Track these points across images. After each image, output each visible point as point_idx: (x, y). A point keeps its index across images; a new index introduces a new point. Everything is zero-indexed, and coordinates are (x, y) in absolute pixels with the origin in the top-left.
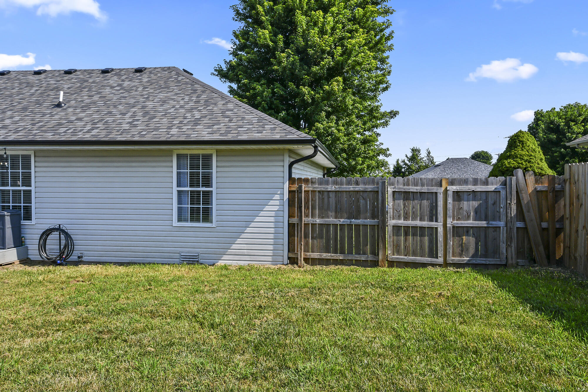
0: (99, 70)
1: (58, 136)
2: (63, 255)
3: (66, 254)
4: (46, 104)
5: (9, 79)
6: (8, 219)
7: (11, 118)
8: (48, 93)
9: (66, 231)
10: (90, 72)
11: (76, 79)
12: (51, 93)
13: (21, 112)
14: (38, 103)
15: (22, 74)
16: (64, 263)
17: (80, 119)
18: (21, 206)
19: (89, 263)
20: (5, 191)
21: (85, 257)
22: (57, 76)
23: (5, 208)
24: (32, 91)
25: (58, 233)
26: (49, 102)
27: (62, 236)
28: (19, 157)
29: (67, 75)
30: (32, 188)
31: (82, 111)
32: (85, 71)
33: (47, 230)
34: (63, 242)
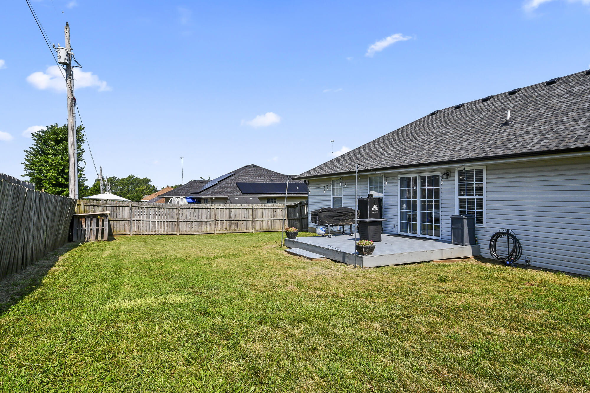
0: (544, 83)
1: (508, 151)
2: (511, 257)
3: (514, 256)
4: (494, 125)
5: (463, 110)
6: (465, 221)
7: (467, 140)
8: (496, 115)
9: (514, 235)
10: (534, 88)
11: (520, 97)
12: (499, 114)
13: (475, 134)
14: (488, 125)
15: (473, 104)
16: (513, 264)
17: (528, 133)
18: (474, 212)
19: (538, 268)
20: (462, 199)
21: (533, 262)
22: (502, 99)
23: (462, 213)
24: (482, 116)
25: (507, 237)
26: (497, 122)
27: (511, 240)
28: (474, 171)
29: (512, 95)
30: (484, 197)
31: (529, 124)
32: (529, 87)
33: (497, 234)
34: (512, 246)
